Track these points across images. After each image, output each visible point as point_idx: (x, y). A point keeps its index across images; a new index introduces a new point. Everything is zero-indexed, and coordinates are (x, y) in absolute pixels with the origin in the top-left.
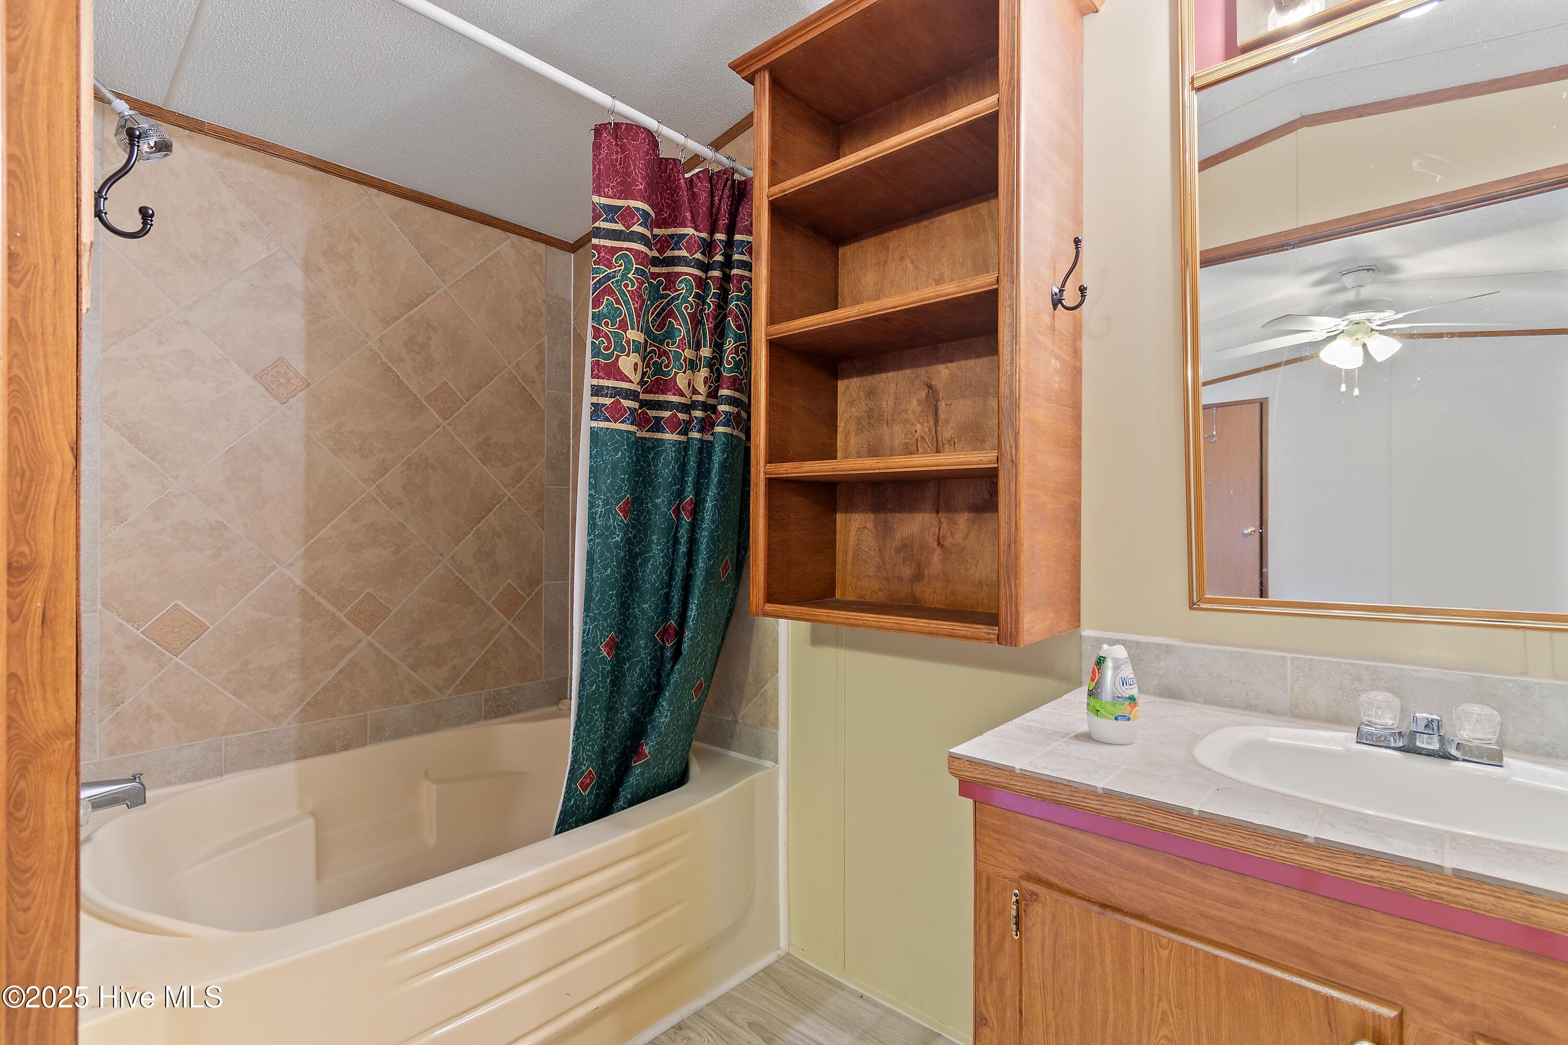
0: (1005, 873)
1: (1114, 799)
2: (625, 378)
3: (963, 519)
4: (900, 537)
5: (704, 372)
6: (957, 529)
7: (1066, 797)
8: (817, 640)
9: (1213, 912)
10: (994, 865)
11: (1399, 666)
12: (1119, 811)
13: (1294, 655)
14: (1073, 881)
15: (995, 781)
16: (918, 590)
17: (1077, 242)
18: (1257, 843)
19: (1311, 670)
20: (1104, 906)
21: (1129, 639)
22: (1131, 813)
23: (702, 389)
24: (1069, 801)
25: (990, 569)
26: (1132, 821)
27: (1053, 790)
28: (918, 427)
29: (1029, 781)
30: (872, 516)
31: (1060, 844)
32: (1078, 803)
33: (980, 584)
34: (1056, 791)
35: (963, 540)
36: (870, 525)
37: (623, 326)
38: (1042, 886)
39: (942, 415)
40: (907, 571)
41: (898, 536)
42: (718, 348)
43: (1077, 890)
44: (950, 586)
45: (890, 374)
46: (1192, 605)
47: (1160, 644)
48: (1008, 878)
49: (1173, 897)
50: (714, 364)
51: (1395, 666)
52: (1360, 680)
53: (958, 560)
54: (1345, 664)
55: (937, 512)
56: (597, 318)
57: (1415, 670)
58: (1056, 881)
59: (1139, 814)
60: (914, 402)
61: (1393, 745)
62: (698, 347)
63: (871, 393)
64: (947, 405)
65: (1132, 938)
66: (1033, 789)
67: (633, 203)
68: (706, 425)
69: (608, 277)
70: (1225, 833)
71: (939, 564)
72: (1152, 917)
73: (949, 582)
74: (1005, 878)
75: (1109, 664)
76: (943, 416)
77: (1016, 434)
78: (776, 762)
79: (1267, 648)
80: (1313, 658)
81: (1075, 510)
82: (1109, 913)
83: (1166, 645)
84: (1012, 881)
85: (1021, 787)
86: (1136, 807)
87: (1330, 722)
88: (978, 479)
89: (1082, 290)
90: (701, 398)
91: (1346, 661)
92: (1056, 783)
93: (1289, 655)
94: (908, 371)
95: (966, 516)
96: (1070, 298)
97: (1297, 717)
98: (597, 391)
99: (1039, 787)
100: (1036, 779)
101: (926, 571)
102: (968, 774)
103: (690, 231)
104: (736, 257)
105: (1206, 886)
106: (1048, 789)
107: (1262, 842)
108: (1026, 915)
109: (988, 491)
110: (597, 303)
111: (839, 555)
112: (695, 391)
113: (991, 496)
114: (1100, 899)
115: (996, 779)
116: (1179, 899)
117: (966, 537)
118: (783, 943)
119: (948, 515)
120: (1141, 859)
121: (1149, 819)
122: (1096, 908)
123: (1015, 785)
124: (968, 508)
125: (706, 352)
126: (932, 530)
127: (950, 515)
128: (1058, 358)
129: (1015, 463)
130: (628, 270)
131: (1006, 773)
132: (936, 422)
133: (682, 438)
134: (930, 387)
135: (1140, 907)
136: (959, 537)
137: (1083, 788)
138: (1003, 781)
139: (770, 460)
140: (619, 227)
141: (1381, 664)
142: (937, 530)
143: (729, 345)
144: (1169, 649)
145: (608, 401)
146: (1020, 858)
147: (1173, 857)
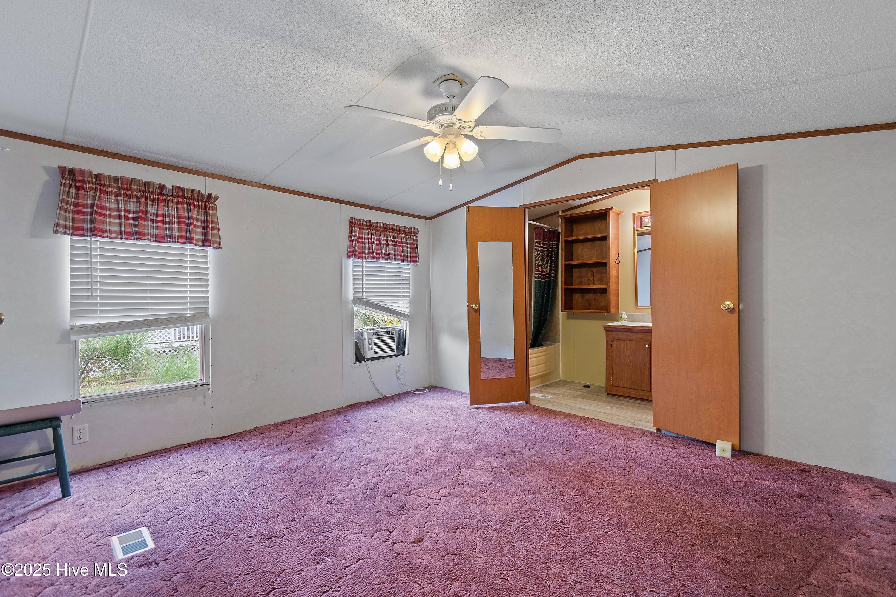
0: (610, 339)
2: (540, 271)
3: (599, 295)
4: (586, 298)
5: (549, 268)
6: (598, 297)
8: (568, 318)
16: (590, 307)
17: (619, 254)
23: (548, 271)
25: (605, 302)
28: (590, 280)
30: (580, 295)
33: (602, 304)
36: (580, 296)
37: (540, 262)
39: (595, 277)
40: (588, 304)
42: (551, 263)
45: (584, 269)
46: (636, 308)
47: (631, 314)
50: (551, 266)
53: (601, 301)
55: (594, 295)
56: (535, 261)
60: (589, 274)
62: (547, 263)
63: (580, 272)
64: (595, 275)
67: (541, 241)
68: (549, 278)
69: (537, 254)
71: (594, 302)
75: (623, 314)
77: (610, 283)
78: (559, 343)
81: (618, 294)
88: (602, 290)
89: (619, 261)
90: (548, 273)
94: (588, 268)
96: (617, 262)
98: (536, 274)
101: (592, 304)
103: (547, 243)
104: (554, 246)
108: (613, 344)
110: (535, 259)
111: (573, 302)
112: (547, 272)
113: (606, 292)
117: (600, 298)
118: (561, 378)
124: (600, 293)
125: (549, 264)
127: (597, 295)
128: (615, 270)
129: (610, 287)
130: (540, 253)
132: (593, 278)
133: (544, 280)
134: (592, 272)
139: (565, 285)
140: (539, 245)
142: (594, 297)
143: (553, 263)
144: (633, 314)
145: (537, 275)
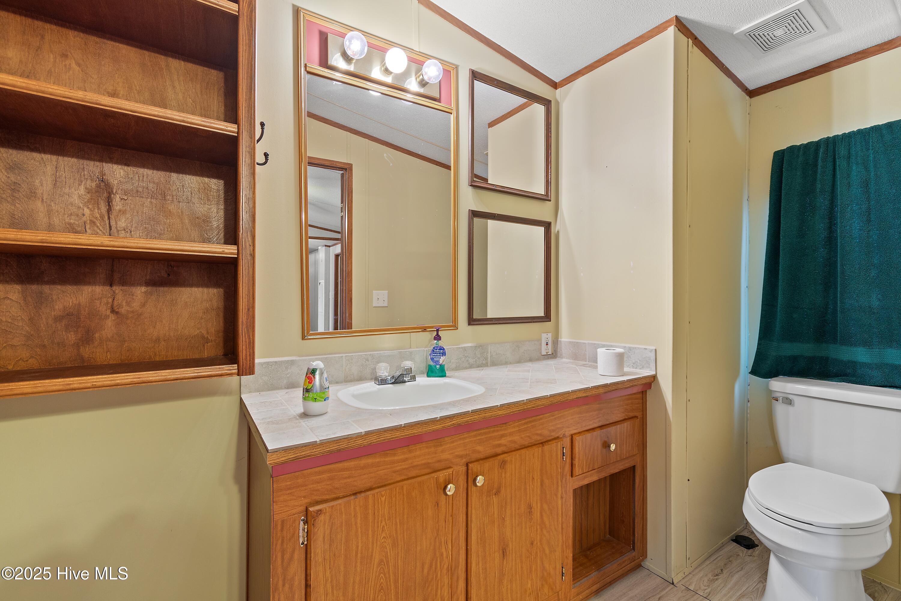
0: (294, 511)
1: (369, 435)
3: (140, 291)
4: (61, 307)
6: (133, 299)
7: (346, 444)
9: (398, 468)
10: (288, 511)
11: (380, 352)
12: (371, 440)
13: (346, 355)
14: (336, 491)
15: (303, 455)
16: (86, 352)
17: (263, 124)
18: (423, 428)
19: (352, 360)
20: (355, 494)
21: (270, 361)
22: (377, 438)
24: (347, 446)
25: (167, 328)
26: (377, 442)
27: (338, 444)
28: (87, 211)
29: (325, 445)
31: (328, 475)
32: (352, 445)
33: (158, 340)
34: (340, 444)
35: (141, 308)
38: (322, 504)
40: (72, 337)
41: (59, 306)
43: (338, 495)
44: (126, 344)
46: (303, 338)
47: (288, 361)
48: (297, 513)
49: (382, 471)
51: (378, 352)
52: (368, 360)
53: (135, 323)
54: (363, 355)
55: (111, 285)
57: (384, 353)
58: (327, 497)
59: (380, 437)
60: (81, 189)
61: (390, 382)
64: (122, 199)
65: (370, 501)
66: (327, 449)
70: (412, 429)
71: (113, 328)
72: (374, 486)
73: (125, 341)
74: (295, 515)
76: (118, 208)
79: (335, 354)
80: (352, 354)
82: (359, 496)
83: (291, 361)
84: (299, 514)
85: (320, 451)
86: (379, 434)
87: (358, 381)
88: (156, 262)
89: (266, 155)
91: (363, 353)
92: (340, 439)
93: (344, 355)
94: (74, 160)
95: (143, 289)
97: (347, 382)
99: (331, 446)
100: (328, 442)
101: (97, 335)
102: (283, 459)
105: (396, 458)
106: (335, 445)
107: (424, 427)
108: (313, 527)
109: (166, 271)
113: (169, 275)
114: (350, 493)
115: (304, 453)
116: (385, 471)
117: (143, 305)
119: (123, 288)
120: (369, 461)
121: (384, 437)
122: (352, 497)
123: (316, 451)
124: (146, 283)
126: (104, 300)
127: (124, 288)
131: (310, 447)
132: (109, 211)
134: (101, 180)
135: (369, 485)
136: (136, 305)
137: (355, 436)
138: (308, 452)
141: (374, 353)
142: (110, 300)
146: (305, 497)
147: (383, 452)
